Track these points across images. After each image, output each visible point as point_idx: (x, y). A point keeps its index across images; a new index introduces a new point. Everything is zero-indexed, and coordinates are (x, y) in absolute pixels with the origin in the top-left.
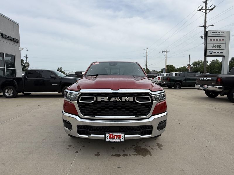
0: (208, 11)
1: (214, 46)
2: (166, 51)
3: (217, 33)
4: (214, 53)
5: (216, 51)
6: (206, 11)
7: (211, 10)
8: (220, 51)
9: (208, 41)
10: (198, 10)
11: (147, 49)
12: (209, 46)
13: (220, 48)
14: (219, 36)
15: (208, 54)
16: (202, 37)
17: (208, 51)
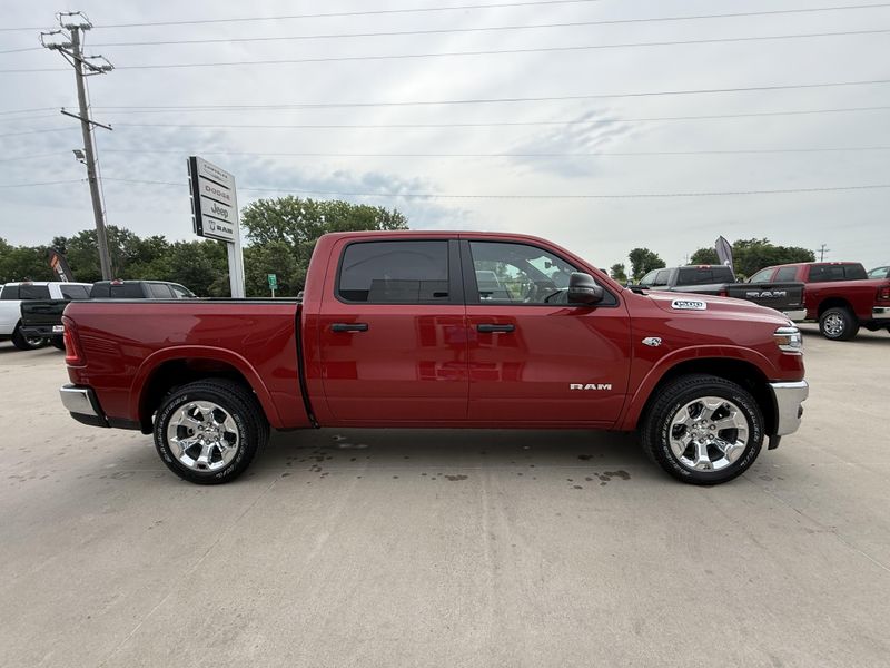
0: (86, 69)
1: (216, 210)
3: (217, 174)
4: (219, 228)
5: (223, 225)
6: (79, 62)
7: (94, 69)
8: (227, 226)
9: (202, 191)
10: (49, 43)
12: (206, 206)
13: (226, 219)
14: (220, 182)
15: (206, 229)
16: (79, 155)
17: (205, 220)
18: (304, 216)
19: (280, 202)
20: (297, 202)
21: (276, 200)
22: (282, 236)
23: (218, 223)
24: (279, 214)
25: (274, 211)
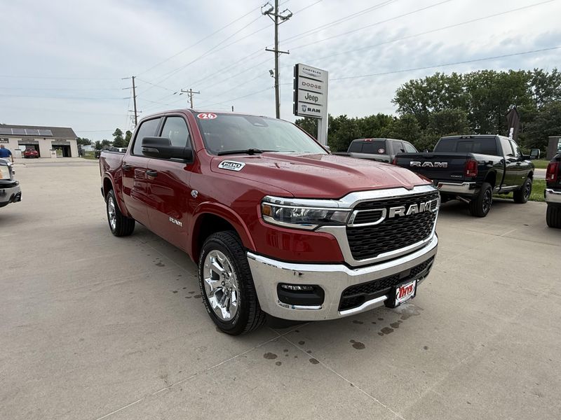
0: (280, 20)
1: (309, 97)
2: (191, 92)
3: (312, 73)
4: (309, 109)
5: (312, 107)
6: (276, 17)
7: (284, 19)
8: (316, 107)
9: (300, 86)
10: (264, 12)
11: (133, 78)
12: (302, 95)
13: (317, 103)
14: (314, 78)
15: (300, 111)
16: (272, 73)
17: (300, 105)
18: (447, 89)
19: (427, 80)
20: (442, 78)
21: (424, 79)
22: (425, 109)
23: (309, 106)
24: (425, 90)
25: (421, 88)
